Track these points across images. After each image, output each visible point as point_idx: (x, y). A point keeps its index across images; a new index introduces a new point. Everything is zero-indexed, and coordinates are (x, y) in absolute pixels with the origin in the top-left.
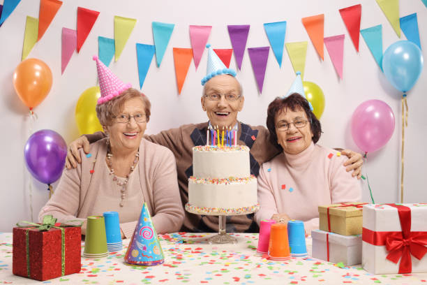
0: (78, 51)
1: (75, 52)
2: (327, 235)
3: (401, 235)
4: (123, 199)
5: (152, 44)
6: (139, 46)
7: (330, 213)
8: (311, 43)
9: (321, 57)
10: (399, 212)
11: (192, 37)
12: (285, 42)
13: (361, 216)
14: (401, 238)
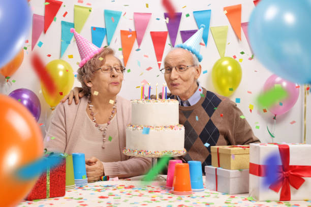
0: (45, 32)
1: (43, 33)
2: (216, 169)
3: (281, 168)
4: (104, 142)
5: (104, 27)
6: (94, 29)
7: (219, 152)
8: (231, 27)
9: (239, 38)
10: (279, 149)
11: (136, 22)
12: (210, 27)
13: (249, 154)
14: (282, 170)
